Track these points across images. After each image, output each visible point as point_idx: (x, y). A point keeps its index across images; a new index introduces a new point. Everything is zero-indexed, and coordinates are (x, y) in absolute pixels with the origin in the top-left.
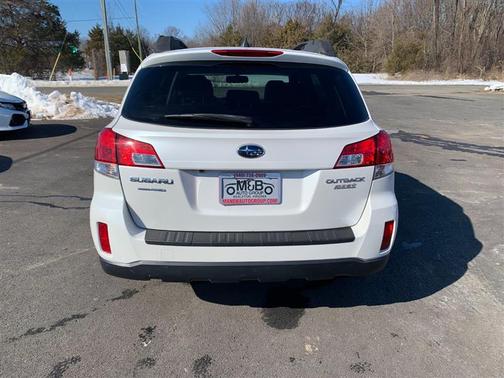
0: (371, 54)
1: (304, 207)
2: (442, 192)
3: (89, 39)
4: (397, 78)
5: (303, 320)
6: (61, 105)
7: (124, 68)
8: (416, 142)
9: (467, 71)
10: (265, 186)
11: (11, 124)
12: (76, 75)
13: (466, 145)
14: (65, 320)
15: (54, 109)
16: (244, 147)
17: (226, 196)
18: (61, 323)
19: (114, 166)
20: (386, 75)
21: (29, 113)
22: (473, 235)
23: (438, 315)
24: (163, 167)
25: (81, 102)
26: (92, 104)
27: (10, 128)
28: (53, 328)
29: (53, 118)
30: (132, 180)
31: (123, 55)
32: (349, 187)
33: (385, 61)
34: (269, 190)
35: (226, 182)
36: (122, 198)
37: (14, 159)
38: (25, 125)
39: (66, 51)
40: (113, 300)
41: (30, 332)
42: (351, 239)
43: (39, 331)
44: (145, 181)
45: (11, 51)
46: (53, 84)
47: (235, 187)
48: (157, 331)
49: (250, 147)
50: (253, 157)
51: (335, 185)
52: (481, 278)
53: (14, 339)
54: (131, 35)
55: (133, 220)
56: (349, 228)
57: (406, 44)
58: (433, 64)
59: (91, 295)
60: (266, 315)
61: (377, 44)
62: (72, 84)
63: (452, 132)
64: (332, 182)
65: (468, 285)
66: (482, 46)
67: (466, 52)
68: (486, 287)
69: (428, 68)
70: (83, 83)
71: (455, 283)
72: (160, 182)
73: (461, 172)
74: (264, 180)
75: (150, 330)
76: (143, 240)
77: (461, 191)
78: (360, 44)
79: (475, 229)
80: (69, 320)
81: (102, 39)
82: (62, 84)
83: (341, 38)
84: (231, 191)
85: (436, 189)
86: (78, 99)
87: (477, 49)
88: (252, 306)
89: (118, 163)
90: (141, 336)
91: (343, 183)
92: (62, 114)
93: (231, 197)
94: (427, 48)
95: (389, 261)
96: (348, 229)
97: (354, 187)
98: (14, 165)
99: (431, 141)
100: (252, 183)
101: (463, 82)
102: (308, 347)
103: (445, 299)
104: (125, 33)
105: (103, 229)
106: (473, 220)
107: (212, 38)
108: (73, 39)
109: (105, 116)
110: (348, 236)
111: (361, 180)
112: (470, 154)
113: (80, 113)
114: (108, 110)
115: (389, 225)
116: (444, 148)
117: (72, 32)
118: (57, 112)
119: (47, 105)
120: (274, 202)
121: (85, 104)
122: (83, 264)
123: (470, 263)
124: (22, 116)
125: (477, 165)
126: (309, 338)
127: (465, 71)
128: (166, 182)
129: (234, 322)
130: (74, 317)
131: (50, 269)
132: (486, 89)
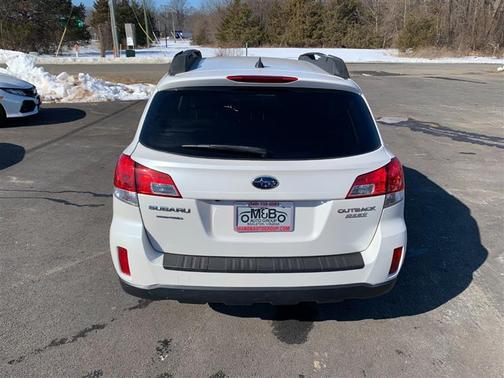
0: (382, 28)
1: (315, 235)
2: (450, 191)
3: (95, 10)
4: (407, 56)
5: (311, 334)
6: (69, 87)
7: (130, 41)
8: (425, 132)
9: (480, 48)
10: (278, 214)
11: (22, 111)
12: (82, 50)
13: (475, 135)
14: (86, 331)
15: (63, 91)
16: (259, 179)
17: (241, 224)
18: (82, 334)
19: (133, 194)
20: (396, 52)
21: (38, 98)
22: (479, 241)
23: (442, 331)
24: (180, 197)
25: (90, 84)
26: (100, 86)
27: (21, 115)
28: (75, 339)
29: (62, 101)
30: (150, 208)
31: (129, 27)
32: (360, 216)
33: (396, 36)
34: (282, 218)
35: (241, 210)
36: (141, 225)
37: (26, 149)
38: (36, 111)
39: (72, 25)
40: (130, 309)
41: (54, 343)
42: (361, 266)
43: (62, 342)
44: (163, 209)
45: (17, 25)
46: (60, 60)
47: (249, 215)
48: (173, 344)
49: (265, 179)
50: (268, 188)
51: (346, 214)
52: (485, 290)
53: (39, 350)
54: (137, 6)
55: (151, 245)
56: (359, 253)
57: (418, 18)
58: (446, 41)
59: (109, 303)
60: (276, 329)
61: (388, 18)
62: (80, 60)
63: (462, 120)
64: (344, 211)
65: (472, 297)
66: (496, 22)
67: (480, 28)
68: (490, 300)
69: (441, 44)
70: (90, 60)
71: (460, 296)
72: (178, 210)
73: (470, 166)
74: (277, 209)
75: (166, 343)
76: (162, 265)
77: (469, 190)
78: (371, 19)
79: (481, 234)
80: (90, 330)
81: (107, 11)
82: (69, 60)
83: (351, 11)
84: (245, 219)
85: (444, 188)
86: (86, 81)
87: (491, 24)
88: (262, 319)
89: (138, 192)
90: (158, 349)
91: (354, 213)
92: (70, 97)
93: (246, 225)
94: (441, 25)
95: (397, 283)
96: (358, 255)
97: (365, 215)
98: (27, 156)
99: (441, 131)
100: (266, 211)
101: (475, 59)
102: (316, 364)
103: (449, 313)
104: (130, 5)
105: (123, 253)
106: (480, 224)
107: (219, 9)
108: (79, 12)
109: (113, 99)
110: (357, 264)
111: (372, 209)
112: (480, 146)
113: (89, 95)
114: (116, 92)
115: (397, 252)
116: (454, 139)
117: (78, 5)
118: (66, 94)
119: (56, 87)
120: (287, 229)
121: (93, 86)
122: (100, 269)
123: (475, 273)
124: (32, 102)
125: (487, 160)
126: (317, 354)
127: (478, 48)
128: (183, 211)
129: (246, 336)
130: (94, 327)
131: (68, 274)
132: (500, 69)
